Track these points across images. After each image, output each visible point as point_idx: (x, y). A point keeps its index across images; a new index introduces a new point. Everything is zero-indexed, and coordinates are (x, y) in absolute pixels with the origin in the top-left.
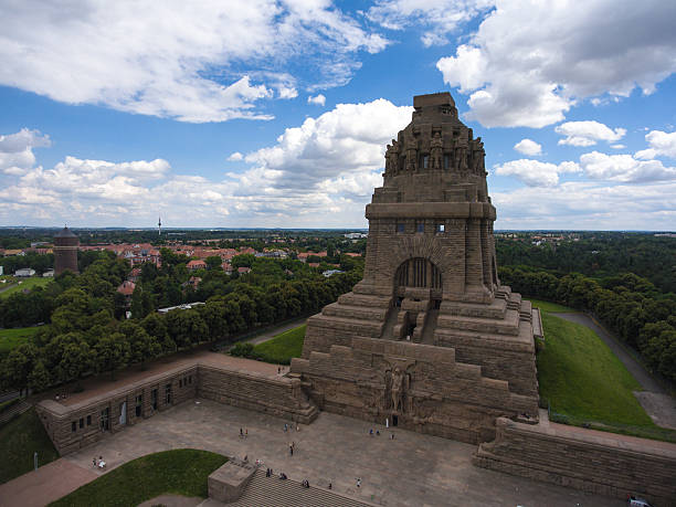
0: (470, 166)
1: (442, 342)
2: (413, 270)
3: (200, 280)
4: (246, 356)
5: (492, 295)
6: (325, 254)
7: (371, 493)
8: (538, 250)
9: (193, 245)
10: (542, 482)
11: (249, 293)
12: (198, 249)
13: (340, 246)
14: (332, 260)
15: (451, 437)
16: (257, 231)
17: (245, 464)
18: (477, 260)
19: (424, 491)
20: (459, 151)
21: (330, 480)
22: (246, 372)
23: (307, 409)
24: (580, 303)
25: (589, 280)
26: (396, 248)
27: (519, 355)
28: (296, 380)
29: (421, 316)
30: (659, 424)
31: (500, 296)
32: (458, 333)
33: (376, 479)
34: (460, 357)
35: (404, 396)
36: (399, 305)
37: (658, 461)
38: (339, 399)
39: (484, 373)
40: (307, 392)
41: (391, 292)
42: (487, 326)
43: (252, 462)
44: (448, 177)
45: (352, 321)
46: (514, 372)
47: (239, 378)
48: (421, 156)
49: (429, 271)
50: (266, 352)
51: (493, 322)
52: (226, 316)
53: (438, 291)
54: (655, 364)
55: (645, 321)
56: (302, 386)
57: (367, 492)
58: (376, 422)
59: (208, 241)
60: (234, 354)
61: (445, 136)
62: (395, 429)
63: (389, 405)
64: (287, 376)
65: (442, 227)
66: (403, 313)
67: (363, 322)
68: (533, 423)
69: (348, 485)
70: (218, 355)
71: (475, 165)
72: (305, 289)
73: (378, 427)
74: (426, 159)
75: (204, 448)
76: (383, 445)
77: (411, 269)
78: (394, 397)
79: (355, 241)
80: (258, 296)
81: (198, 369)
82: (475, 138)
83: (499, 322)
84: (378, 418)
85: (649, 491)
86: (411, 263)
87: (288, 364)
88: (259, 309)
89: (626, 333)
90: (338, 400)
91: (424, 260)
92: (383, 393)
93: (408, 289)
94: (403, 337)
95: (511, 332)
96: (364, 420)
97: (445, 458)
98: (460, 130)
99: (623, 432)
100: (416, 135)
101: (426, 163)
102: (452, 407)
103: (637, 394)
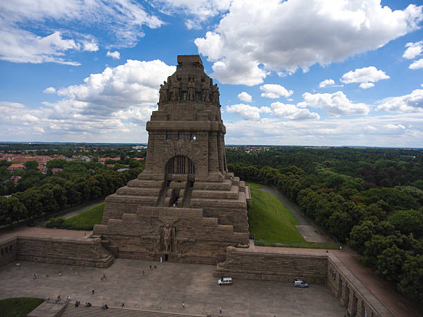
0: (211, 100)
1: (195, 206)
2: (176, 163)
3: (20, 178)
4: (58, 227)
5: (223, 177)
6: (119, 159)
7: (151, 304)
8: (248, 155)
9: (14, 153)
10: (252, 280)
11: (61, 184)
12: (18, 156)
13: (129, 154)
14: (124, 162)
15: (201, 263)
16: (67, 144)
17: (58, 301)
18: (215, 156)
19: (185, 297)
20: (204, 91)
21: (123, 301)
22: (59, 238)
23: (106, 257)
24: (270, 182)
25: (274, 170)
26: (166, 149)
27: (239, 210)
28: (98, 238)
29: (182, 191)
30: (308, 241)
31: (228, 178)
32: (204, 200)
33: (154, 295)
34: (206, 214)
35: (172, 241)
36: (168, 186)
37: (307, 259)
38: (129, 248)
39: (219, 222)
40: (106, 246)
41: (163, 177)
42: (221, 194)
43: (64, 299)
44: (198, 106)
45: (137, 197)
46: (236, 220)
47: (53, 242)
48: (182, 92)
49: (187, 163)
50: (75, 223)
51: (224, 192)
52: (42, 200)
53: (192, 176)
54: (305, 210)
55: (301, 189)
56: (102, 243)
57: (148, 304)
58: (154, 260)
59: (27, 151)
60: (49, 227)
61: (196, 81)
62: (166, 263)
63: (162, 248)
64: (91, 237)
65: (195, 138)
66: (170, 190)
67: (145, 197)
68: (246, 247)
69: (135, 302)
70: (36, 229)
71: (214, 101)
72: (104, 180)
73: (155, 263)
74: (185, 94)
75: (23, 296)
76: (159, 273)
77: (176, 162)
78: (165, 243)
79: (139, 151)
80: (68, 185)
81: (18, 239)
82: (214, 84)
83: (227, 192)
84: (156, 258)
85: (303, 275)
86: (176, 159)
87: (91, 229)
88: (69, 194)
89: (292, 196)
90: (128, 250)
91: (183, 157)
92: (158, 241)
93: (174, 175)
94: (171, 205)
95: (235, 197)
96: (146, 260)
97: (197, 275)
98: (205, 78)
99: (291, 247)
100: (179, 79)
101: (185, 97)
102: (201, 245)
103: (297, 226)
